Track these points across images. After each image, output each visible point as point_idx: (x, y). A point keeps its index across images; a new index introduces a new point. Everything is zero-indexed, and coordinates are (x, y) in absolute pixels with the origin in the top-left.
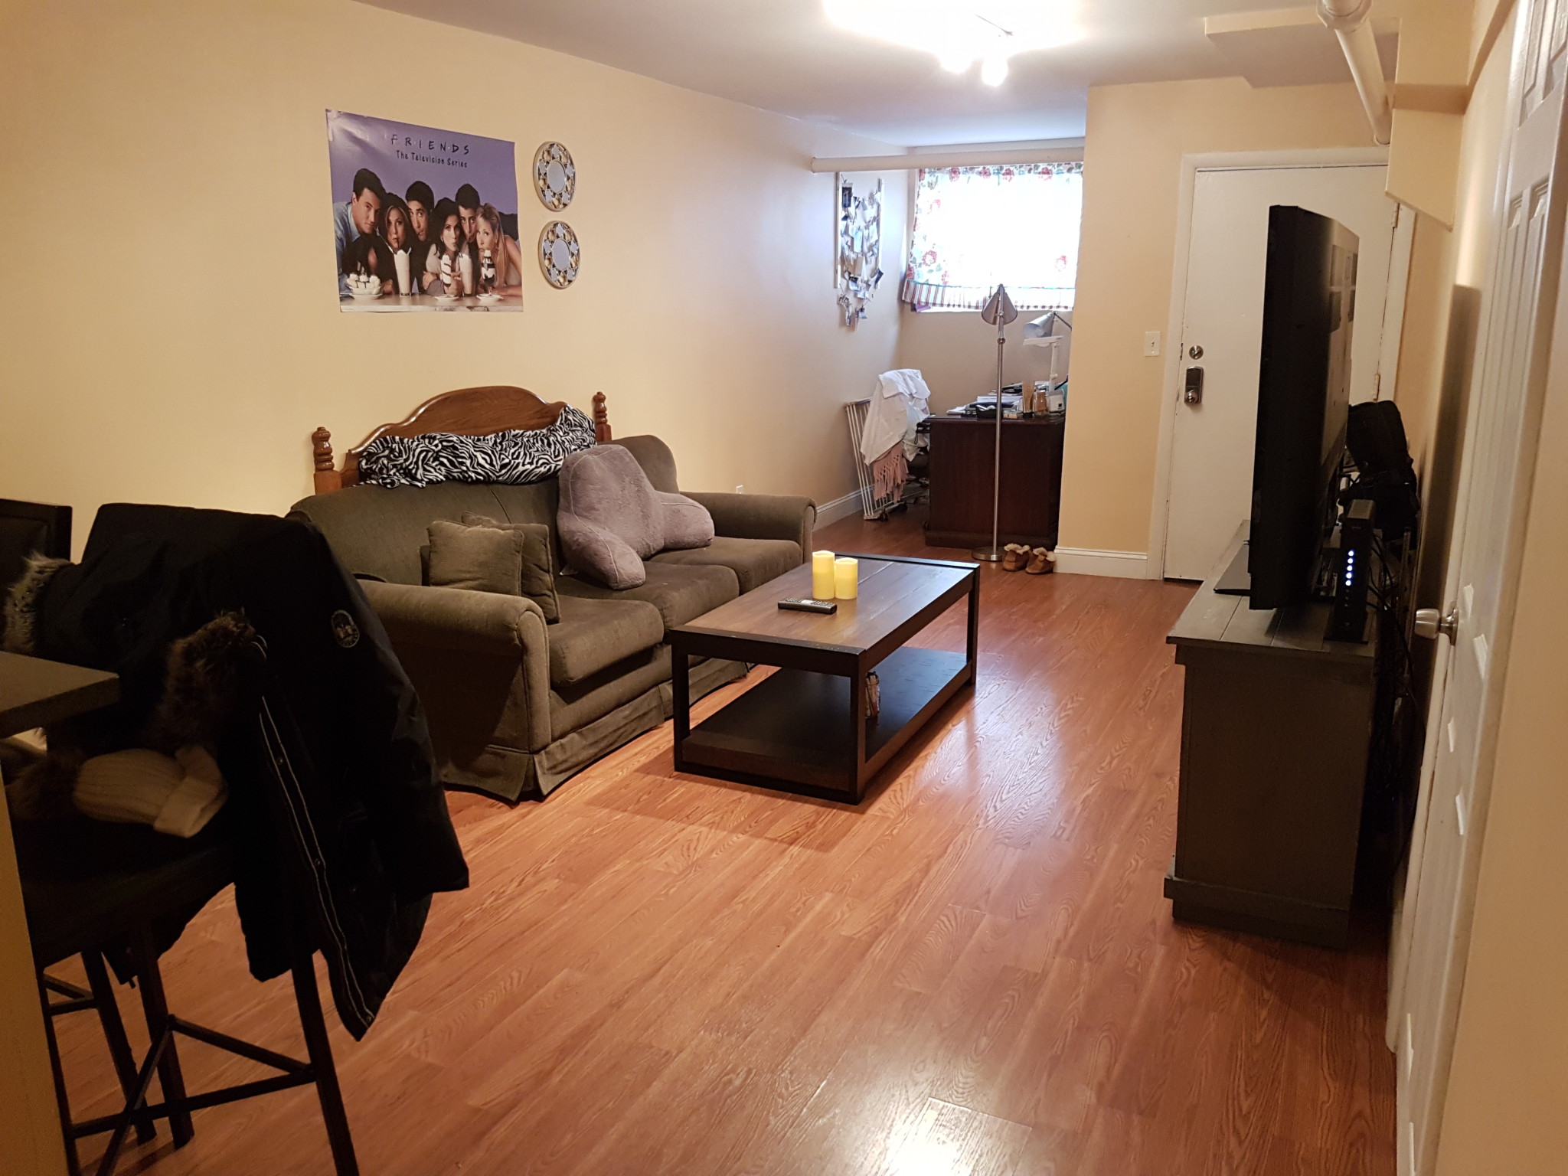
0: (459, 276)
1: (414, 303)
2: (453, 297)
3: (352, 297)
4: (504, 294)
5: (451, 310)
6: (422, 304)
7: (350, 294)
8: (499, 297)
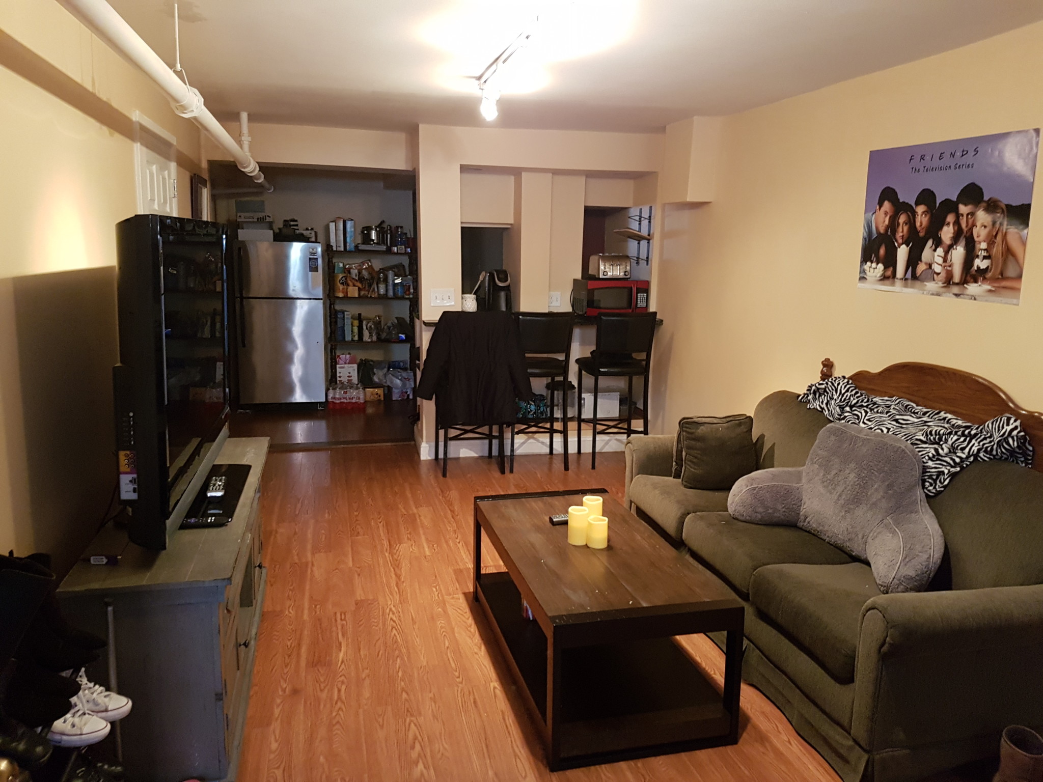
0: (950, 266)
1: (906, 286)
2: (940, 284)
3: (866, 278)
4: (996, 285)
5: (938, 294)
6: (912, 287)
7: (865, 276)
8: (989, 287)
